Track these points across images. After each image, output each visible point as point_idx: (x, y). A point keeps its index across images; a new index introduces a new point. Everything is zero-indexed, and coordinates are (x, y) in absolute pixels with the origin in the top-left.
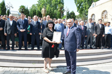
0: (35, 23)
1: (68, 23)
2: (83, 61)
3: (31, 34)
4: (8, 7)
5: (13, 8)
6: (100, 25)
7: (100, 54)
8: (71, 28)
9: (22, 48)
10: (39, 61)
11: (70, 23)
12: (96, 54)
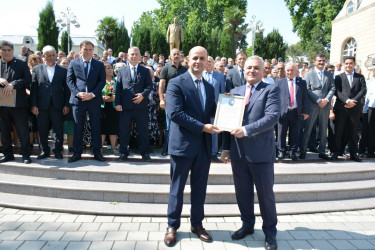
0: (132, 72)
1: (250, 68)
3: (119, 108)
4: (64, 25)
5: (78, 26)
8: (256, 86)
10: (129, 193)
11: (256, 68)
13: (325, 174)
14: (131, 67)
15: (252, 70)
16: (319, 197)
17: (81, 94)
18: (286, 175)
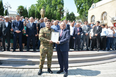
0: (31, 25)
1: (62, 25)
2: (77, 62)
3: (27, 35)
5: (11, 8)
6: (97, 27)
7: (94, 55)
8: (64, 30)
9: (16, 50)
10: (33, 62)
11: (64, 25)
12: (91, 55)
13: (89, 55)
14: (31, 23)
15: (63, 26)
16: (87, 61)
17: (17, 31)
18: (78, 55)
